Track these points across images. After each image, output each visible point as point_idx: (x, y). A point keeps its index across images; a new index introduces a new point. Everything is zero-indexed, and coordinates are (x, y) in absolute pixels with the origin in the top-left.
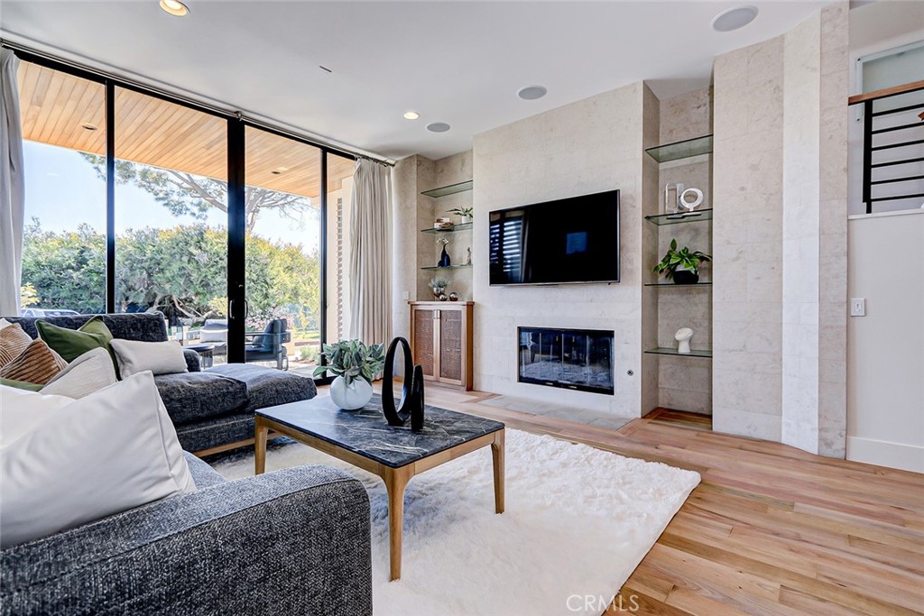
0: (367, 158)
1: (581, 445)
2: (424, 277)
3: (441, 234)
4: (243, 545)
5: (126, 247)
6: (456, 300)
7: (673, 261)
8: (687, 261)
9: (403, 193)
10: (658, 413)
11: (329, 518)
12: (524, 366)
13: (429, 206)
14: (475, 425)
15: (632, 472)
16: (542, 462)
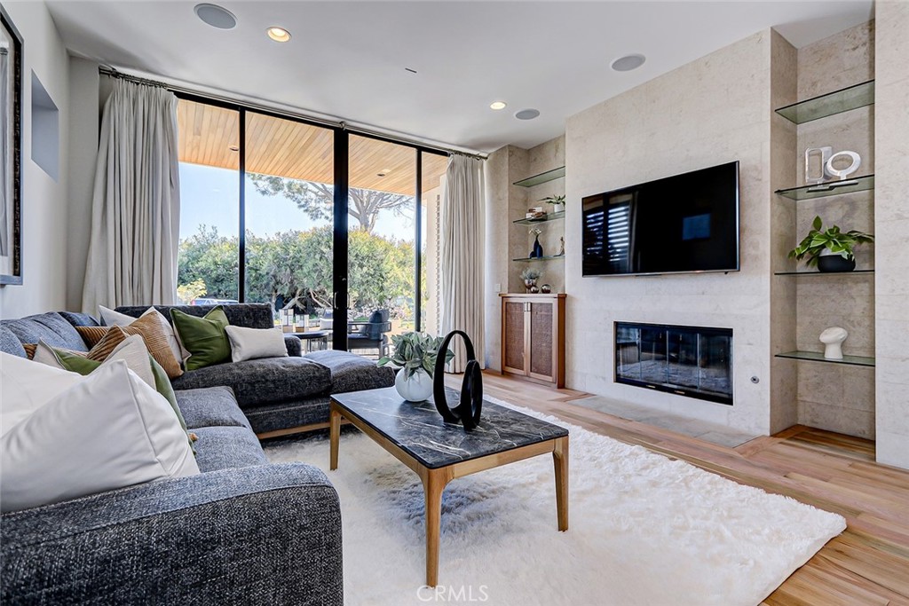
0: (460, 153)
1: (680, 462)
2: (516, 269)
3: (534, 224)
4: (178, 545)
5: (275, 248)
6: (548, 292)
7: (814, 244)
8: (835, 243)
9: (495, 184)
10: (794, 431)
11: (284, 526)
12: (621, 366)
13: (521, 196)
14: (533, 430)
15: (745, 504)
16: (627, 477)
